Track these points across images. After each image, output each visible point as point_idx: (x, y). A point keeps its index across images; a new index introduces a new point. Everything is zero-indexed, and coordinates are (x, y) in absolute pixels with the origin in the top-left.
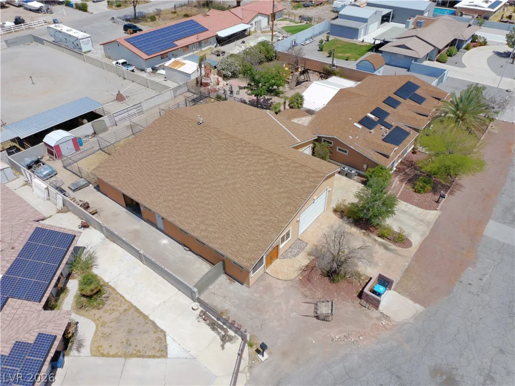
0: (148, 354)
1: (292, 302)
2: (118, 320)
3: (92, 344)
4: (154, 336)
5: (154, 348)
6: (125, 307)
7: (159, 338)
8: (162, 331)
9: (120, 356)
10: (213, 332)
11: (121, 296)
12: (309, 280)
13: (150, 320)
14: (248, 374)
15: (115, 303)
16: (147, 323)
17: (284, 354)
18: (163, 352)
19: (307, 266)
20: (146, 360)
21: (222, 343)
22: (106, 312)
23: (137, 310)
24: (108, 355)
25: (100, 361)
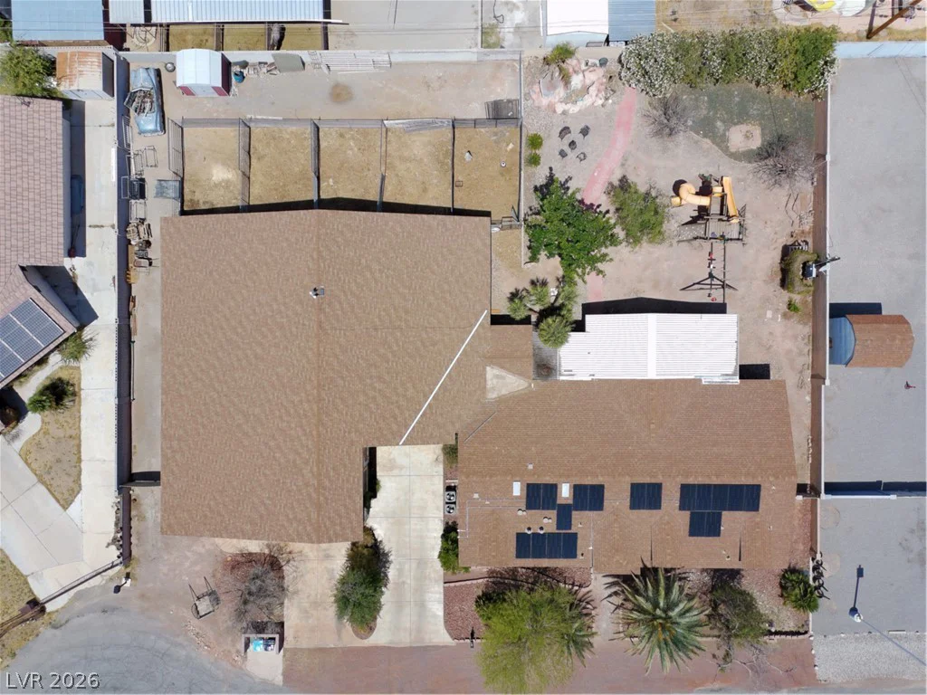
0: (56, 493)
1: (197, 568)
2: (58, 441)
3: (27, 442)
4: (72, 485)
5: (63, 494)
6: (73, 432)
7: (73, 490)
8: (80, 486)
9: (36, 474)
10: (113, 527)
11: (80, 417)
12: (233, 568)
13: (80, 466)
14: (104, 582)
15: (69, 420)
16: (75, 467)
17: (142, 596)
18: (66, 504)
19: (250, 554)
20: (50, 496)
21: (110, 541)
22: (57, 422)
23: (79, 446)
24: (28, 465)
25: (21, 464)
